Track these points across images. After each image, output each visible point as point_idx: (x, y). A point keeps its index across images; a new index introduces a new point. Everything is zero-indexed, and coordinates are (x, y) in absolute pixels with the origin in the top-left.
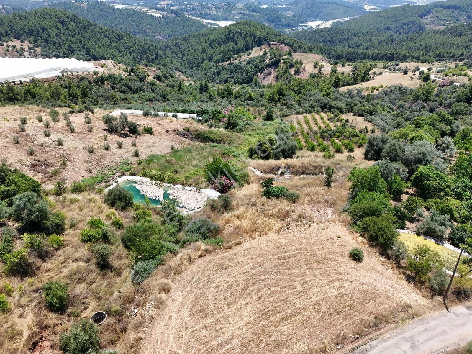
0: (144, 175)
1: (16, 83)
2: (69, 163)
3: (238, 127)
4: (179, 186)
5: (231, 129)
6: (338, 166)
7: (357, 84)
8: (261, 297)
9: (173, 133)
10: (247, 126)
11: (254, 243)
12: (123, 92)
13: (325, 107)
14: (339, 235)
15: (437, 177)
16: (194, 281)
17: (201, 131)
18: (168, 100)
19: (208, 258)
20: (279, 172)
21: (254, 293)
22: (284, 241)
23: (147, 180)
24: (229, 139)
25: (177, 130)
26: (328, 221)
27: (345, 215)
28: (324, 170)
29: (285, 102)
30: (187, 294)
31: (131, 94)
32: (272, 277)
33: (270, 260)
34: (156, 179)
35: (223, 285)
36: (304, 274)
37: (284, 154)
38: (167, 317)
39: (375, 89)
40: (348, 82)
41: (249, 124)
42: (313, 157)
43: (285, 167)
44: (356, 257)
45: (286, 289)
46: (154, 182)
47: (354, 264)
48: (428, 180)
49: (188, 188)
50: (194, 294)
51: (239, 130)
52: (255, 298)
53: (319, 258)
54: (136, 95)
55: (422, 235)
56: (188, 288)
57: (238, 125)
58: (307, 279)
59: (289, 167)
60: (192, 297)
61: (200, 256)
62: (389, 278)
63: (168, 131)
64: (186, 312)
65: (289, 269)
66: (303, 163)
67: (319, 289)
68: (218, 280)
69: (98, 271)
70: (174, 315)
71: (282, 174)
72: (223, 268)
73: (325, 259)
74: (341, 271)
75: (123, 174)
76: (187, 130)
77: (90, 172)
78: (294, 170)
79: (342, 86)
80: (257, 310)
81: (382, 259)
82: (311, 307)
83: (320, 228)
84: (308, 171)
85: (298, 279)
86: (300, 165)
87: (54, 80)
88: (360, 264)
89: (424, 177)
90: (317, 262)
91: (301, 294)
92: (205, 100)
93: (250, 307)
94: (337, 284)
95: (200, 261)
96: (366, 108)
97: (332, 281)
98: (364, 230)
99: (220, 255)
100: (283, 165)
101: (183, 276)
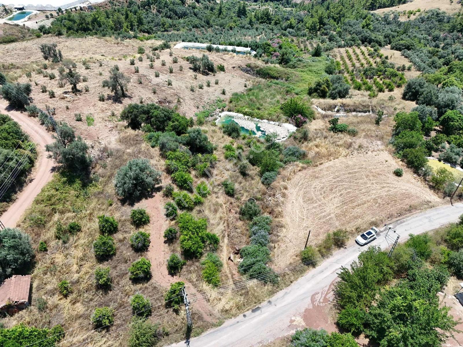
0: (238, 112)
1: (77, 8)
2: (181, 100)
3: (291, 63)
4: (266, 121)
5: (285, 64)
6: (383, 106)
7: (394, 6)
8: (342, 194)
9: (238, 69)
10: (299, 63)
11: (331, 163)
12: (170, 17)
13: (366, 41)
14: (386, 159)
15: (460, 119)
16: (299, 184)
17: (262, 67)
18: (212, 26)
19: (304, 171)
20: (336, 110)
21: (337, 192)
22: (350, 163)
23: (241, 115)
24: (286, 76)
25: (241, 66)
26: (379, 150)
27: (390, 146)
28: (370, 109)
29: (325, 31)
30: (298, 192)
31: (176, 19)
32: (346, 184)
33: (344, 174)
34: (247, 115)
35: (319, 188)
36: (366, 183)
37: (339, 95)
38: (291, 202)
39: (412, 13)
40: (384, 3)
41: (300, 61)
42: (360, 96)
43: (340, 106)
44: (398, 174)
45: (356, 191)
46: (246, 117)
47: (397, 178)
48: (452, 122)
49: (272, 122)
50: (302, 191)
51: (291, 66)
52: (339, 194)
53: (375, 174)
54: (182, 21)
55: (442, 161)
56: (298, 188)
57: (290, 61)
58: (368, 186)
59: (343, 105)
60: (301, 192)
61: (300, 171)
62: (419, 187)
63: (234, 67)
64: (301, 200)
65: (356, 180)
66: (355, 103)
67: (375, 191)
68: (314, 184)
69: (242, 176)
70: (294, 201)
71: (338, 111)
72: (316, 178)
73: (378, 174)
74: (388, 182)
75: (223, 110)
76: (249, 66)
77: (198, 108)
78: (347, 108)
79: (378, 8)
80: (341, 201)
81: (414, 176)
82: (372, 201)
83: (374, 155)
84: (358, 110)
85: (362, 185)
86: (353, 104)
87: (107, 5)
88: (400, 178)
89: (450, 119)
90: (373, 176)
91: (365, 194)
92: (246, 27)
93: (336, 199)
94: (386, 189)
95: (300, 173)
96: (404, 41)
97: (383, 187)
98: (404, 157)
99: (311, 170)
100: (339, 104)
101: (292, 181)
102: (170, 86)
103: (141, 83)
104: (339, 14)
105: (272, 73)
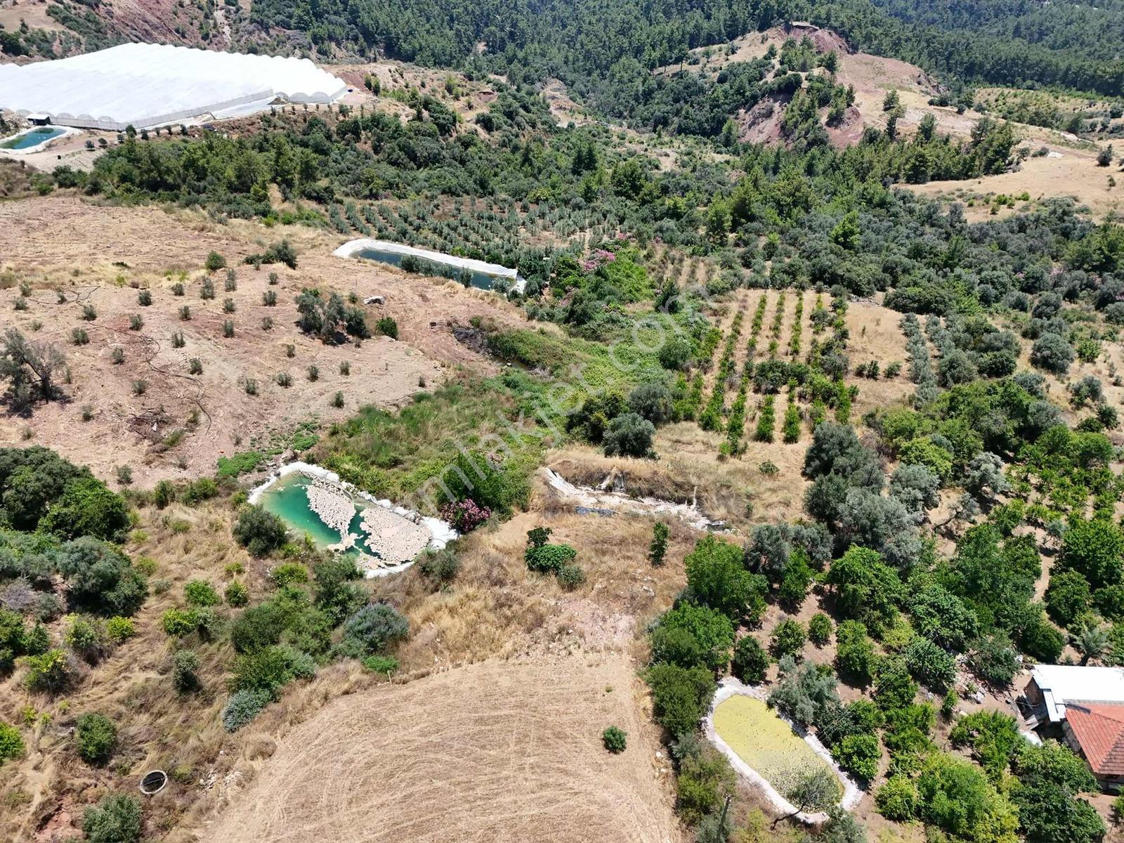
0: (331, 466)
1: (173, 130)
2: (203, 418)
3: (591, 324)
4: (386, 503)
5: (574, 326)
6: (724, 492)
7: (969, 177)
8: (411, 795)
9: (445, 328)
10: (609, 326)
11: (455, 674)
12: (394, 163)
13: (823, 277)
14: (612, 683)
15: (877, 576)
16: (316, 742)
17: (504, 331)
18: (492, 193)
19: (358, 697)
20: (604, 485)
21: (403, 785)
22: (505, 682)
23: (333, 477)
24: (554, 362)
25: (456, 321)
26: (608, 649)
27: (645, 641)
28: (693, 495)
30: (296, 768)
31: (412, 169)
32: (447, 758)
33: (461, 723)
34: (349, 480)
35: (361, 761)
36: (503, 763)
38: (248, 807)
39: (1004, 203)
40: (947, 169)
41: (614, 321)
43: (616, 476)
44: (614, 743)
45: (458, 789)
46: (345, 484)
47: (601, 755)
48: (854, 582)
49: (401, 510)
50: (307, 768)
51: (589, 332)
52: (399, 795)
53: (548, 733)
54: (422, 174)
55: (776, 708)
56: (302, 755)
57: (591, 318)
58: (505, 773)
59: (624, 476)
60: (301, 773)
61: (346, 693)
62: (645, 798)
63: (433, 324)
64: (279, 803)
65: (483, 747)
66: (655, 473)
67: (513, 797)
68: (354, 750)
69: (175, 693)
70: (260, 804)
71: (609, 489)
72: (375, 724)
73: (558, 736)
74: (570, 767)
75: (294, 458)
76: (476, 323)
77: (238, 443)
78: (633, 484)
79: (933, 179)
80: (392, 822)
81: (659, 754)
82: (480, 832)
83: (585, 663)
84: (660, 492)
85: (488, 770)
86: (648, 476)
87: (253, 124)
88: (614, 758)
90: (540, 739)
91: (479, 802)
92: (574, 201)
93: (382, 814)
94: (548, 793)
95: (342, 704)
96: (917, 290)
97: (543, 786)
98: (658, 685)
99: (379, 697)
100: (614, 471)
101: (302, 728)
102: (195, 376)
103: (120, 361)
104: (793, 195)
105: (522, 348)
